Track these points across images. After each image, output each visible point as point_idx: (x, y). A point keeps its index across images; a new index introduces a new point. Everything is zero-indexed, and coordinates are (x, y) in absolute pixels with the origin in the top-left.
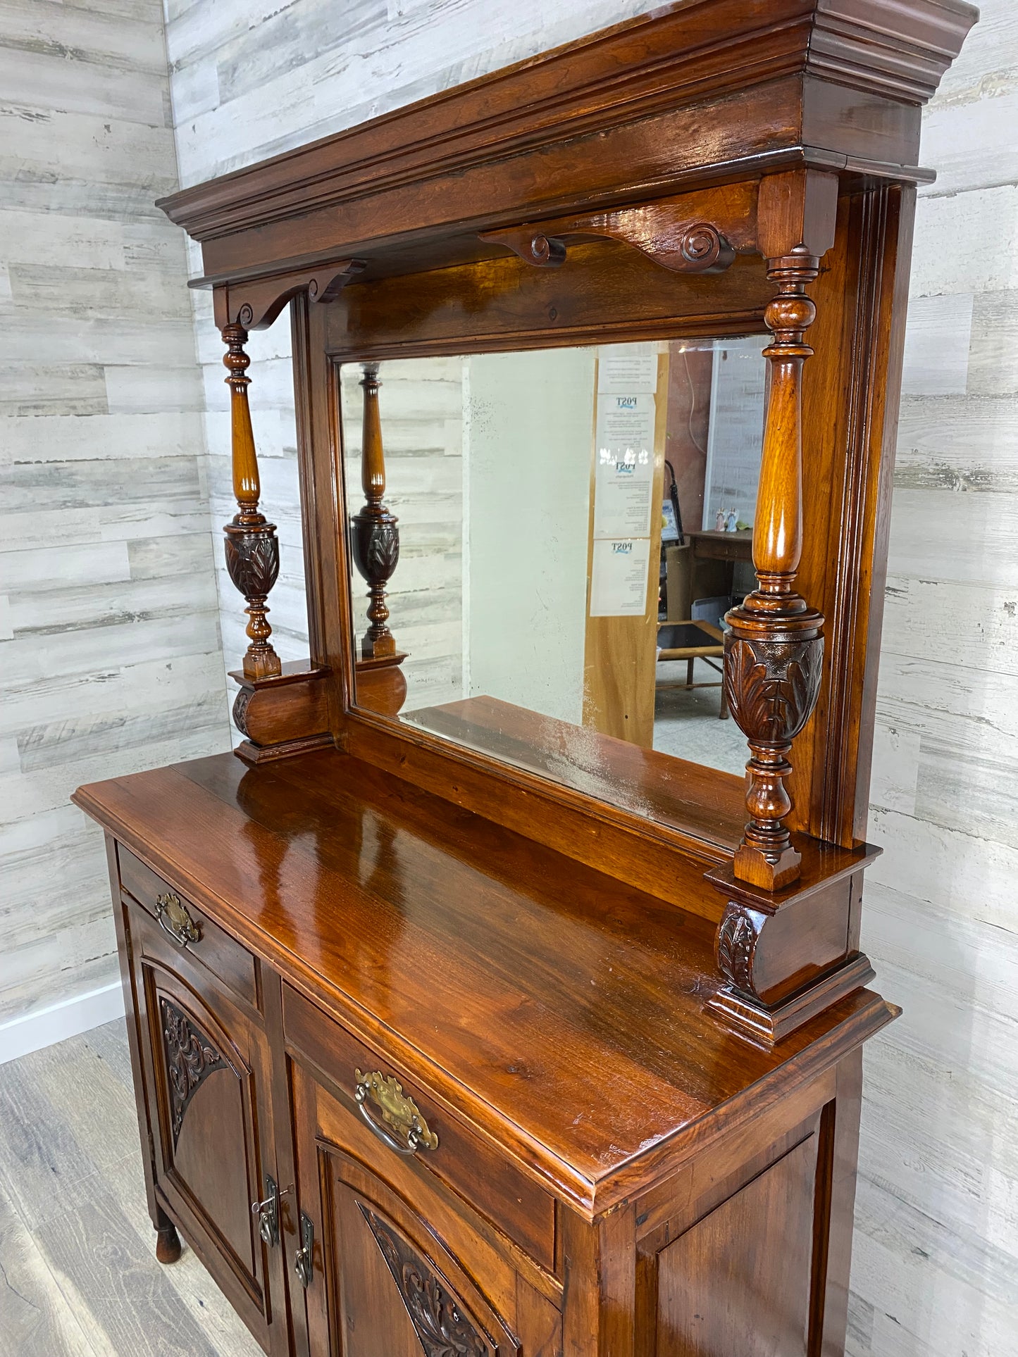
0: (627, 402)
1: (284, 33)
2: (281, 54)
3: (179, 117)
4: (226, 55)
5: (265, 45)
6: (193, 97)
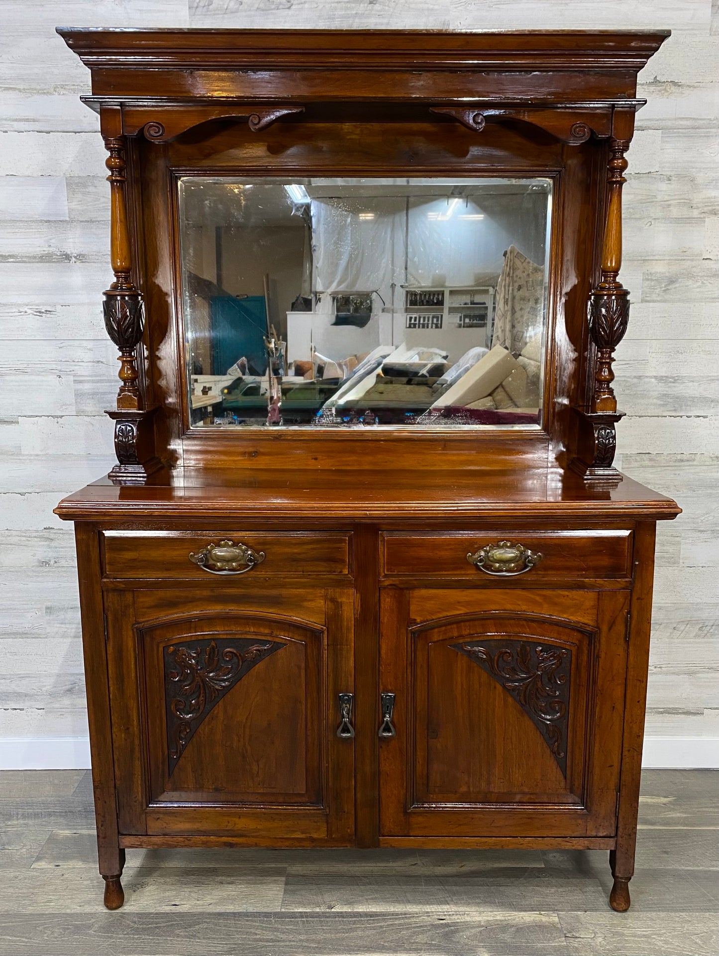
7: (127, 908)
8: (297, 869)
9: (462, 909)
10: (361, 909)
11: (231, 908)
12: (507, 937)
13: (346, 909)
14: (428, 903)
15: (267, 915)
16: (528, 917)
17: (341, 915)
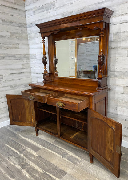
0: (72, 51)
1: (42, 8)
2: (41, 10)
3: (26, 16)
4: (34, 10)
5: (40, 9)
6: (29, 14)
7: (38, 136)
8: (58, 140)
9: (71, 152)
10: (59, 147)
11: (47, 141)
12: (71, 158)
13: (58, 146)
14: (67, 150)
15: (49, 143)
16: (77, 157)
17: (56, 147)
